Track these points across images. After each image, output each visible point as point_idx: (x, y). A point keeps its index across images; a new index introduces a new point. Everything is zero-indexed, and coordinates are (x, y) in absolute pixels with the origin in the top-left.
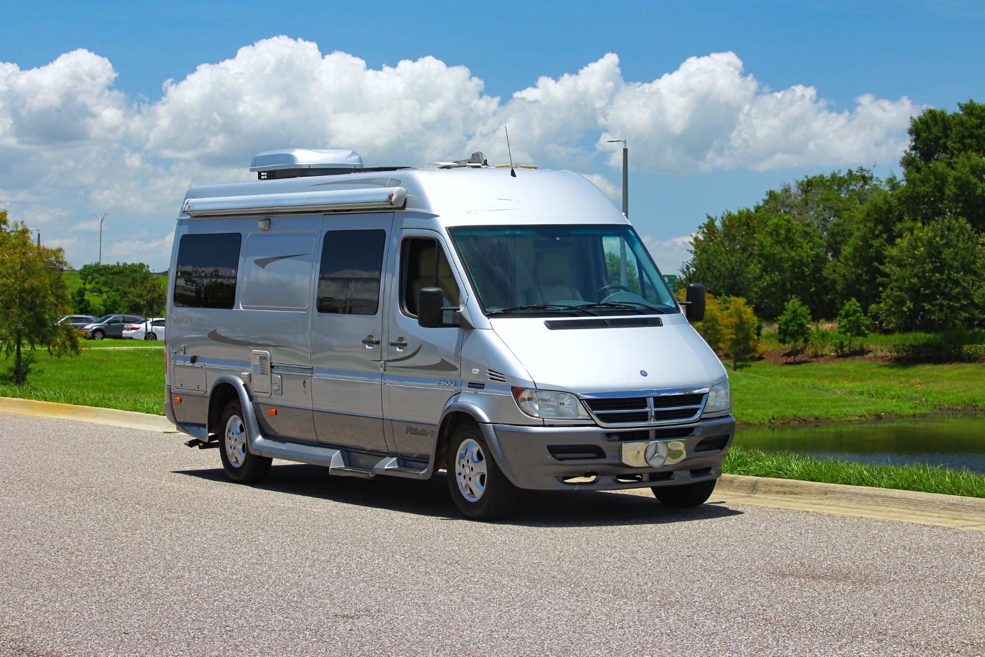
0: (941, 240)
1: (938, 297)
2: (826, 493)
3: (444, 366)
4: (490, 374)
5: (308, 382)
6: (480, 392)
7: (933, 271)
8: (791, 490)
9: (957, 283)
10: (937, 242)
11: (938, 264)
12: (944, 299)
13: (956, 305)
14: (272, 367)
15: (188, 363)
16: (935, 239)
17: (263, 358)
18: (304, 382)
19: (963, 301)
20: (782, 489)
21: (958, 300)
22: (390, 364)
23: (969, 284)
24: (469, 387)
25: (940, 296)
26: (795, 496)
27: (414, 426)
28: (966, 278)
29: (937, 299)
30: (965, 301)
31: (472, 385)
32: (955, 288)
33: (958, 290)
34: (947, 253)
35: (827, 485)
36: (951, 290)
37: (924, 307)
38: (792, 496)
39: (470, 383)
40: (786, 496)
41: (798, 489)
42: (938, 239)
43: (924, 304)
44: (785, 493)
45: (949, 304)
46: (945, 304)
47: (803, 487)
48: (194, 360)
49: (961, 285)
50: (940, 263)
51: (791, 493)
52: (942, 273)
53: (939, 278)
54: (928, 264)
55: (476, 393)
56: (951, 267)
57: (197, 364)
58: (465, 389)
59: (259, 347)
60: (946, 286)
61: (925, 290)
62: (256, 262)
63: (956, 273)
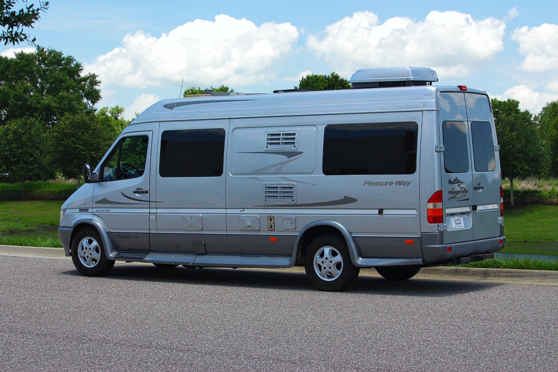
0: (22, 131)
1: (21, 163)
2: (545, 275)
7: (18, 148)
8: (516, 274)
9: (31, 155)
10: (20, 132)
11: (20, 144)
12: (24, 164)
13: (31, 167)
16: (18, 130)
19: (35, 165)
20: (508, 274)
21: (32, 165)
23: (38, 155)
25: (22, 162)
26: (521, 278)
28: (36, 152)
29: (21, 164)
30: (36, 165)
32: (31, 158)
33: (32, 159)
34: (24, 138)
35: (543, 271)
36: (28, 159)
37: (13, 168)
38: (518, 278)
40: (513, 278)
41: (523, 274)
42: (20, 130)
43: (13, 167)
44: (512, 276)
45: (27, 167)
46: (25, 167)
47: (526, 273)
49: (34, 156)
50: (21, 143)
51: (516, 276)
52: (22, 149)
53: (21, 152)
54: (14, 144)
56: (27, 146)
60: (25, 157)
61: (13, 158)
63: (30, 149)
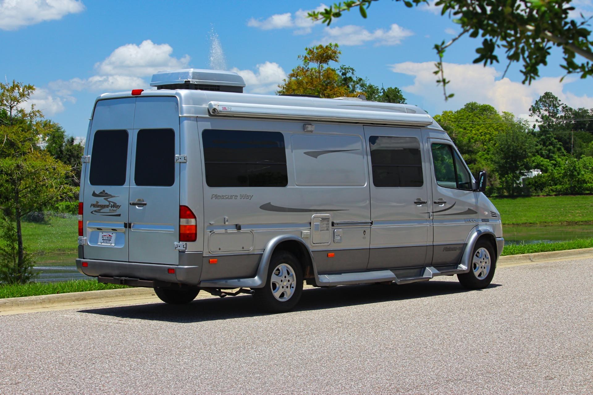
3: (470, 212)
4: (492, 214)
5: (368, 231)
6: (488, 223)
14: (333, 224)
15: (235, 231)
17: (324, 219)
18: (365, 231)
22: (434, 214)
24: (482, 221)
27: (448, 247)
31: (483, 220)
39: (482, 220)
48: (238, 227)
55: (486, 224)
57: (242, 230)
58: (480, 223)
59: (318, 212)
62: (305, 153)
